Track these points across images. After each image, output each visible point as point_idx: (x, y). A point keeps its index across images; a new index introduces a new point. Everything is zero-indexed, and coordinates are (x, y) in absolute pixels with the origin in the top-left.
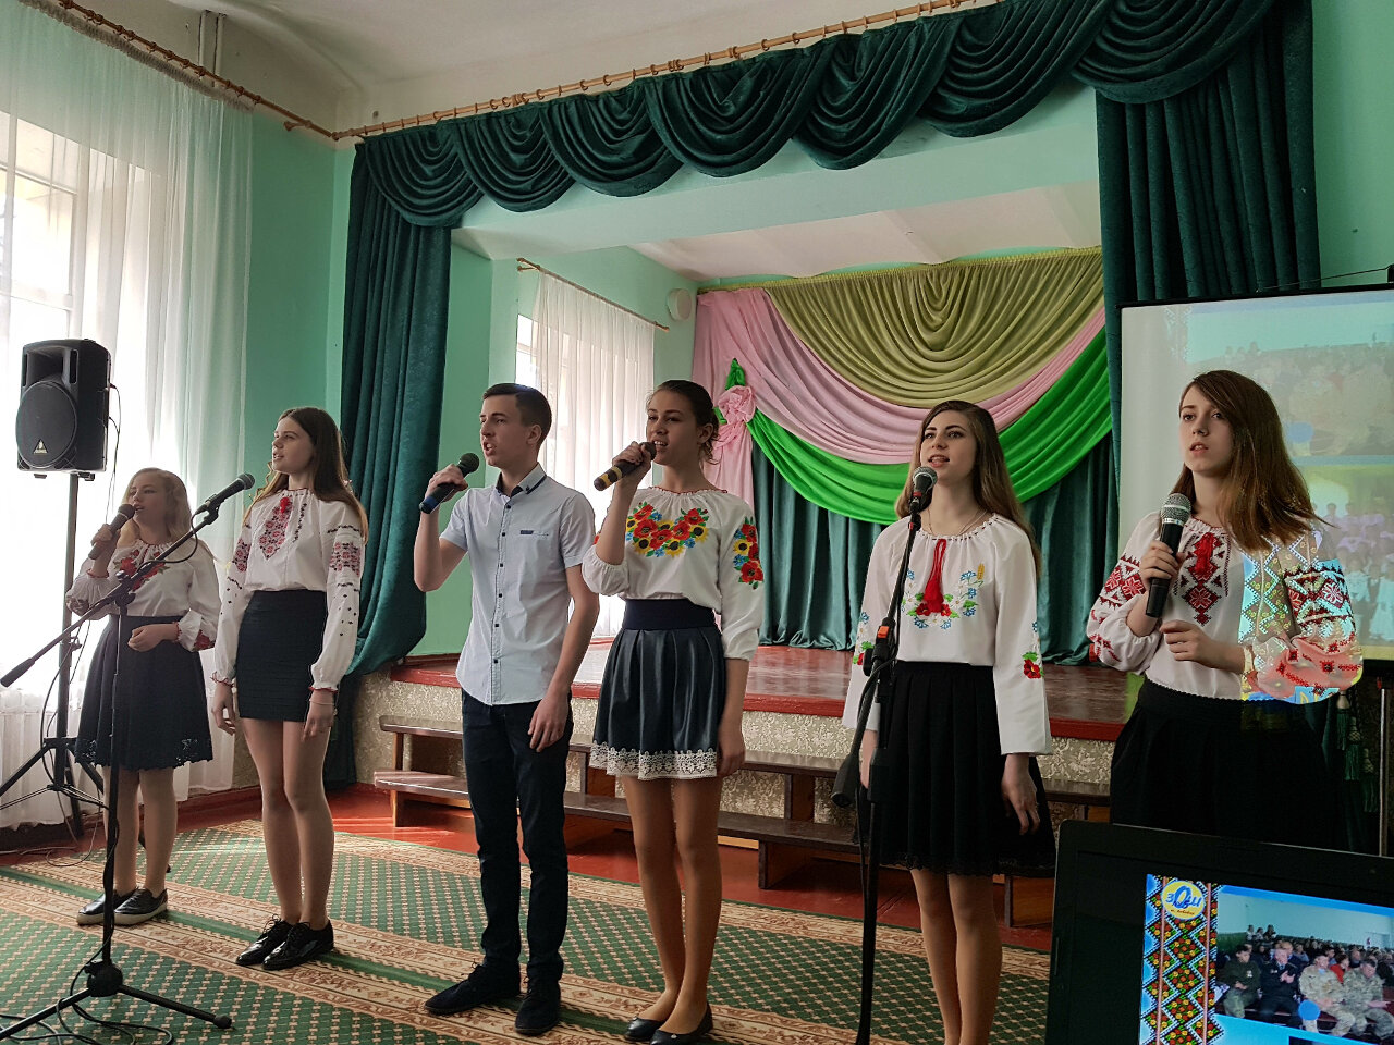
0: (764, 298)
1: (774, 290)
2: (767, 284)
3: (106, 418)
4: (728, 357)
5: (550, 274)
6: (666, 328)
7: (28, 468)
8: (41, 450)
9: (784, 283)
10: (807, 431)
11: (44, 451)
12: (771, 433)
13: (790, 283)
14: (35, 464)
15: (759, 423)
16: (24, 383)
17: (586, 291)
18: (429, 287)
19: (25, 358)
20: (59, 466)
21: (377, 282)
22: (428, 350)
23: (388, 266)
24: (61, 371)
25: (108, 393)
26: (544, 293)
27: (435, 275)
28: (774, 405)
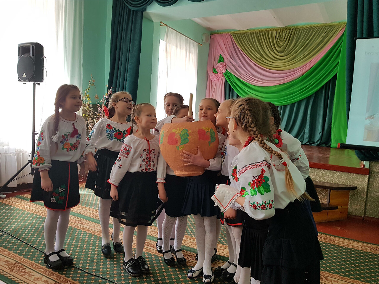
0: (230, 36)
1: (234, 34)
2: (231, 32)
3: (43, 67)
4: (219, 54)
5: (169, 27)
6: (202, 45)
7: (21, 81)
8: (24, 76)
9: (236, 32)
10: (241, 76)
11: (25, 76)
12: (230, 76)
13: (238, 32)
14: (23, 80)
15: (227, 73)
16: (19, 56)
17: (180, 33)
18: (136, 30)
19: (19, 47)
20: (30, 81)
21: (121, 28)
22: (136, 48)
23: (124, 23)
24: (30, 52)
25: (43, 59)
26: (168, 33)
27: (138, 26)
28: (231, 68)
